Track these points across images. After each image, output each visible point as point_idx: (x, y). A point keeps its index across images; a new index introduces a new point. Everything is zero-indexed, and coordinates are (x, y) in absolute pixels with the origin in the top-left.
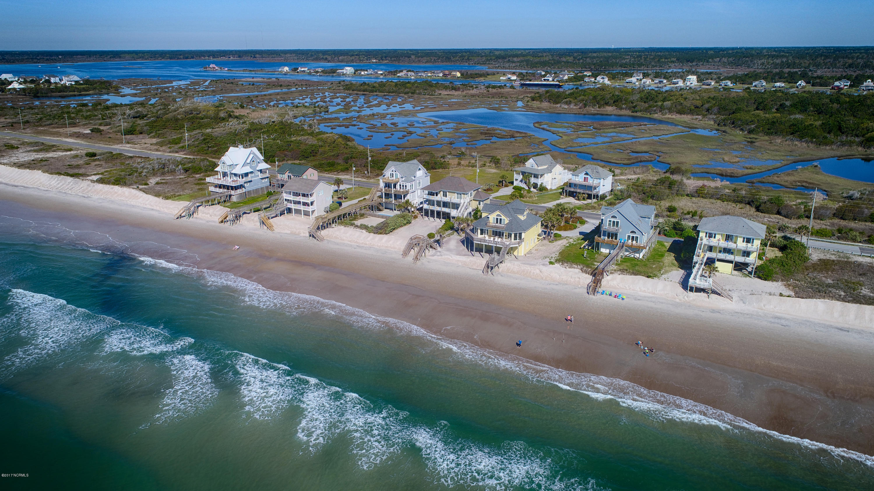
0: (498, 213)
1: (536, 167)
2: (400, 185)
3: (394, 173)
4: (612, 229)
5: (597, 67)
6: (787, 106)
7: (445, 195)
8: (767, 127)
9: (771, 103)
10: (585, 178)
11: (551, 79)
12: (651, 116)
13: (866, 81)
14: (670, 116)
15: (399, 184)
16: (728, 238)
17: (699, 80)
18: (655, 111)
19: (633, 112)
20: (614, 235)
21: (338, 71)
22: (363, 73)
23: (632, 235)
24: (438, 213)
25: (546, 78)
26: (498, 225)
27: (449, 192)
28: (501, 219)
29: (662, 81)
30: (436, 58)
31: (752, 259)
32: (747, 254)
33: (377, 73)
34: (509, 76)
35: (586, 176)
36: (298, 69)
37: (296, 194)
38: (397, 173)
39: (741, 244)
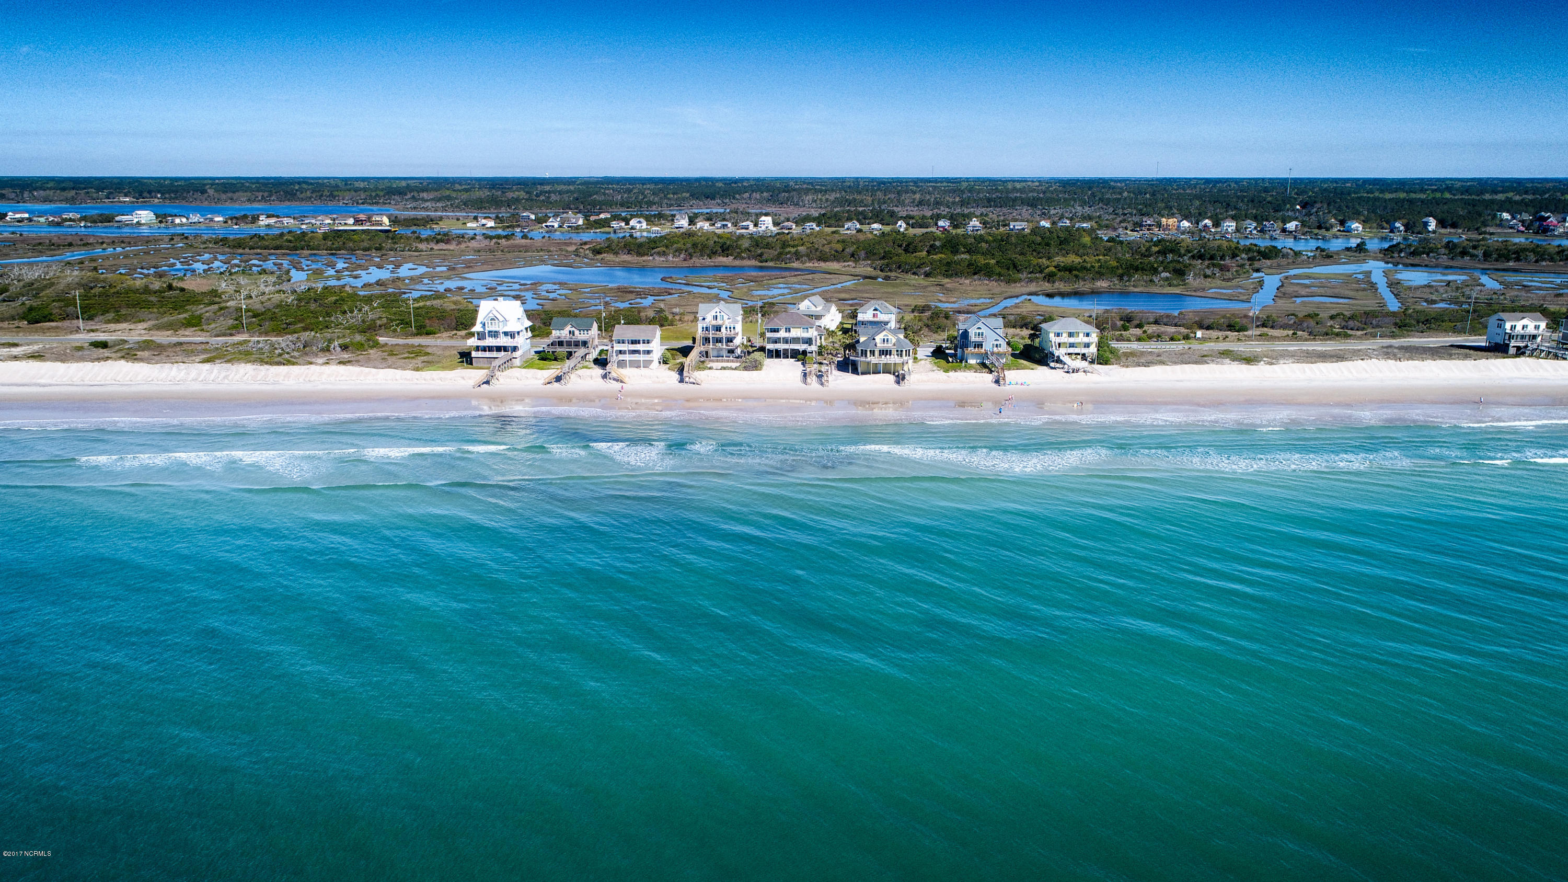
0: (884, 333)
1: (813, 308)
2: (726, 328)
3: (718, 314)
4: (977, 339)
5: (589, 207)
6: (938, 248)
7: (788, 330)
8: (944, 268)
9: (920, 244)
11: (556, 225)
12: (788, 265)
13: (971, 220)
14: (811, 264)
15: (724, 327)
16: (1071, 335)
17: (776, 224)
18: (790, 259)
19: (761, 262)
20: (979, 345)
21: (117, 218)
22: (177, 221)
23: (996, 343)
24: (786, 351)
25: (548, 224)
26: (885, 345)
27: (793, 328)
28: (887, 339)
29: (727, 225)
30: (266, 194)
31: (1093, 349)
32: (1087, 345)
33: (212, 220)
35: (875, 312)
36: (6, 215)
37: (634, 342)
38: (722, 314)
39: (1081, 339)
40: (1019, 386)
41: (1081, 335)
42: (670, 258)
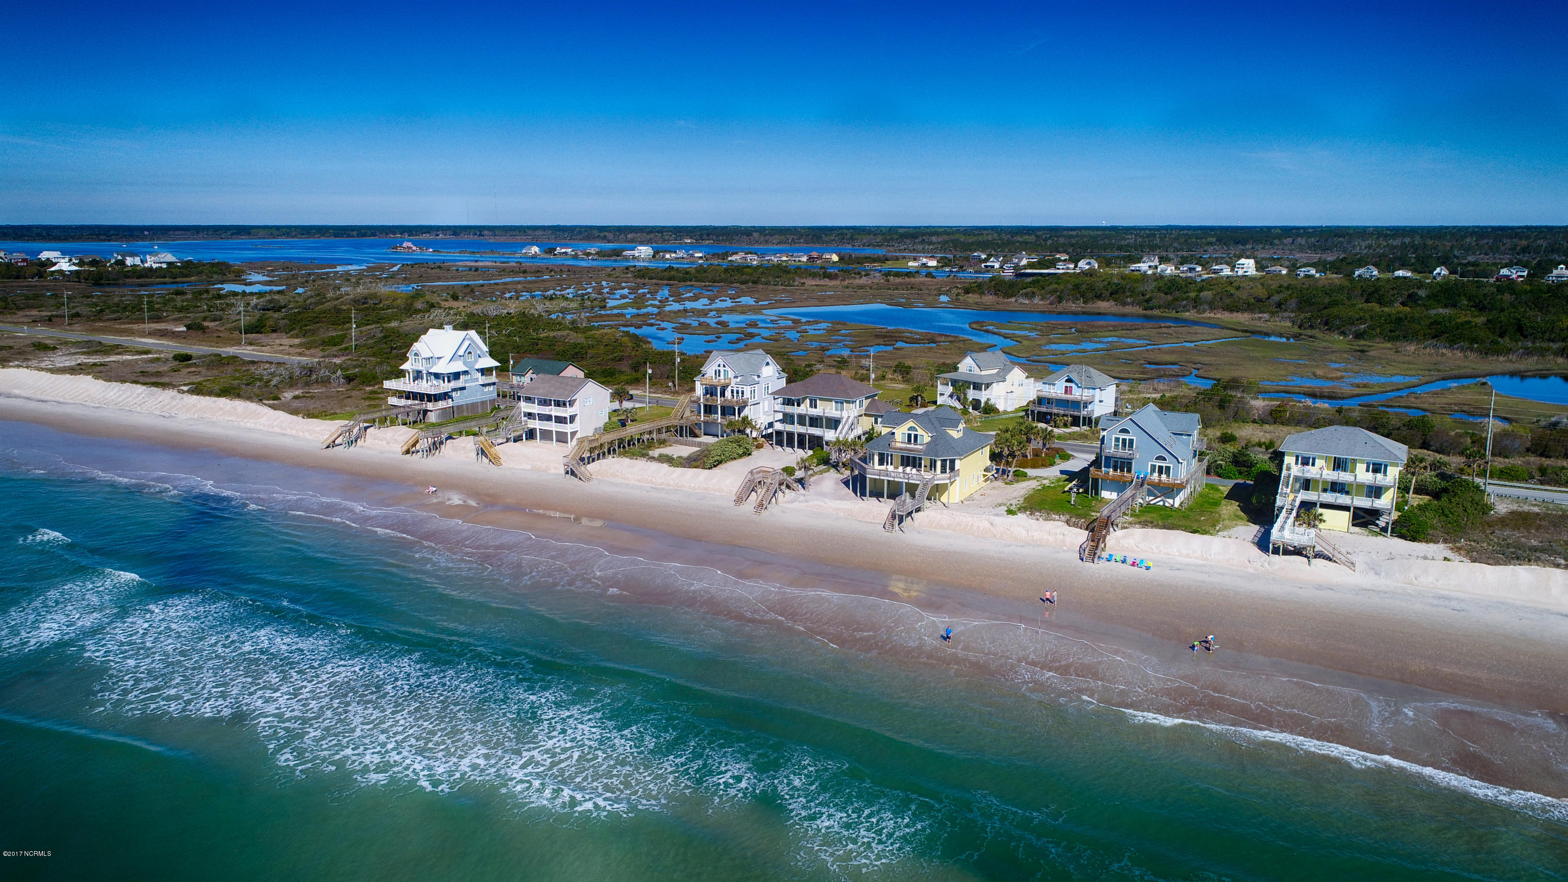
0: (910, 423)
1: (976, 371)
2: (732, 391)
3: (722, 369)
4: (1122, 453)
5: (1079, 250)
6: (1421, 298)
7: (813, 405)
8: (1388, 327)
9: (1392, 292)
10: (1066, 387)
11: (997, 265)
12: (1179, 315)
13: (1557, 268)
14: (1212, 315)
15: (729, 389)
16: (1339, 464)
17: (1260, 267)
18: (1184, 307)
20: (1124, 464)
21: (624, 253)
22: (668, 256)
23: (1158, 464)
25: (988, 264)
26: (912, 446)
27: (821, 399)
28: (916, 436)
29: (1194, 269)
30: (795, 237)
32: (1376, 491)
33: (692, 256)
34: (924, 260)
35: (1069, 384)
36: (555, 250)
37: (545, 402)
38: (727, 368)
39: (1363, 475)
40: (1127, 568)
41: (1361, 468)
42: (1036, 300)
